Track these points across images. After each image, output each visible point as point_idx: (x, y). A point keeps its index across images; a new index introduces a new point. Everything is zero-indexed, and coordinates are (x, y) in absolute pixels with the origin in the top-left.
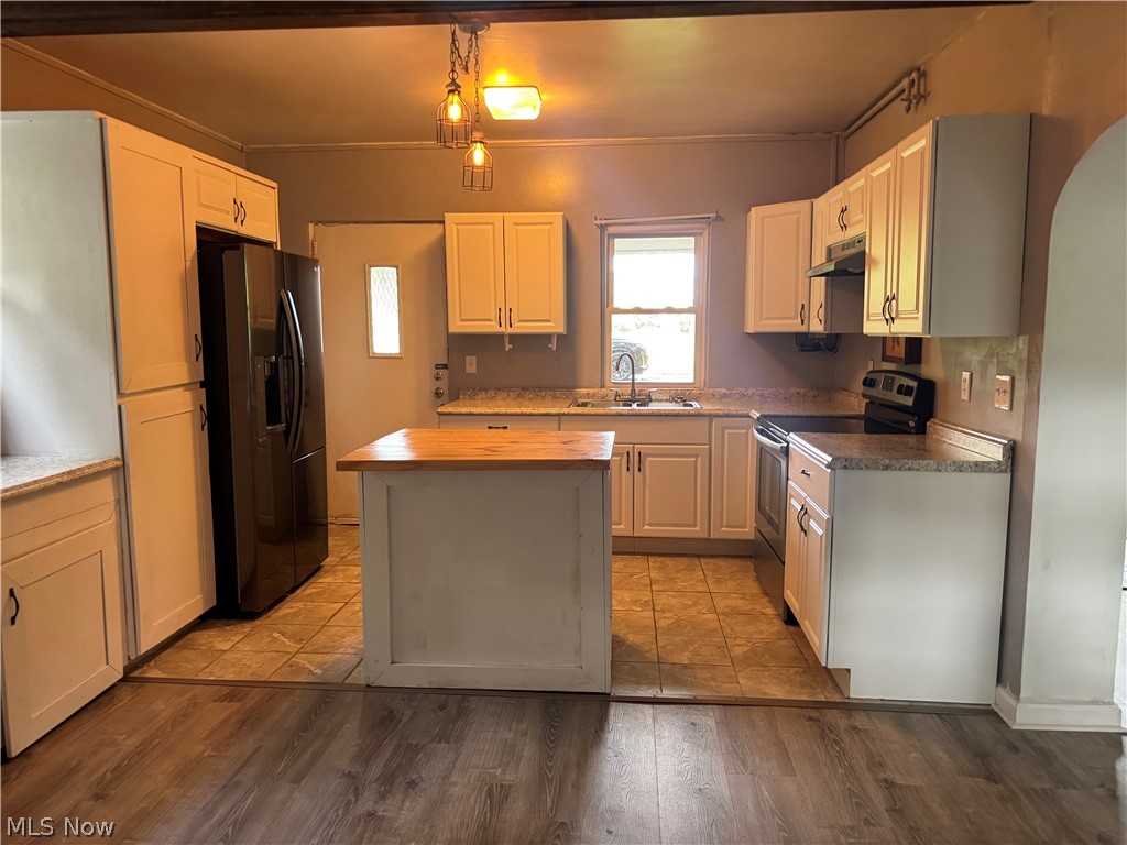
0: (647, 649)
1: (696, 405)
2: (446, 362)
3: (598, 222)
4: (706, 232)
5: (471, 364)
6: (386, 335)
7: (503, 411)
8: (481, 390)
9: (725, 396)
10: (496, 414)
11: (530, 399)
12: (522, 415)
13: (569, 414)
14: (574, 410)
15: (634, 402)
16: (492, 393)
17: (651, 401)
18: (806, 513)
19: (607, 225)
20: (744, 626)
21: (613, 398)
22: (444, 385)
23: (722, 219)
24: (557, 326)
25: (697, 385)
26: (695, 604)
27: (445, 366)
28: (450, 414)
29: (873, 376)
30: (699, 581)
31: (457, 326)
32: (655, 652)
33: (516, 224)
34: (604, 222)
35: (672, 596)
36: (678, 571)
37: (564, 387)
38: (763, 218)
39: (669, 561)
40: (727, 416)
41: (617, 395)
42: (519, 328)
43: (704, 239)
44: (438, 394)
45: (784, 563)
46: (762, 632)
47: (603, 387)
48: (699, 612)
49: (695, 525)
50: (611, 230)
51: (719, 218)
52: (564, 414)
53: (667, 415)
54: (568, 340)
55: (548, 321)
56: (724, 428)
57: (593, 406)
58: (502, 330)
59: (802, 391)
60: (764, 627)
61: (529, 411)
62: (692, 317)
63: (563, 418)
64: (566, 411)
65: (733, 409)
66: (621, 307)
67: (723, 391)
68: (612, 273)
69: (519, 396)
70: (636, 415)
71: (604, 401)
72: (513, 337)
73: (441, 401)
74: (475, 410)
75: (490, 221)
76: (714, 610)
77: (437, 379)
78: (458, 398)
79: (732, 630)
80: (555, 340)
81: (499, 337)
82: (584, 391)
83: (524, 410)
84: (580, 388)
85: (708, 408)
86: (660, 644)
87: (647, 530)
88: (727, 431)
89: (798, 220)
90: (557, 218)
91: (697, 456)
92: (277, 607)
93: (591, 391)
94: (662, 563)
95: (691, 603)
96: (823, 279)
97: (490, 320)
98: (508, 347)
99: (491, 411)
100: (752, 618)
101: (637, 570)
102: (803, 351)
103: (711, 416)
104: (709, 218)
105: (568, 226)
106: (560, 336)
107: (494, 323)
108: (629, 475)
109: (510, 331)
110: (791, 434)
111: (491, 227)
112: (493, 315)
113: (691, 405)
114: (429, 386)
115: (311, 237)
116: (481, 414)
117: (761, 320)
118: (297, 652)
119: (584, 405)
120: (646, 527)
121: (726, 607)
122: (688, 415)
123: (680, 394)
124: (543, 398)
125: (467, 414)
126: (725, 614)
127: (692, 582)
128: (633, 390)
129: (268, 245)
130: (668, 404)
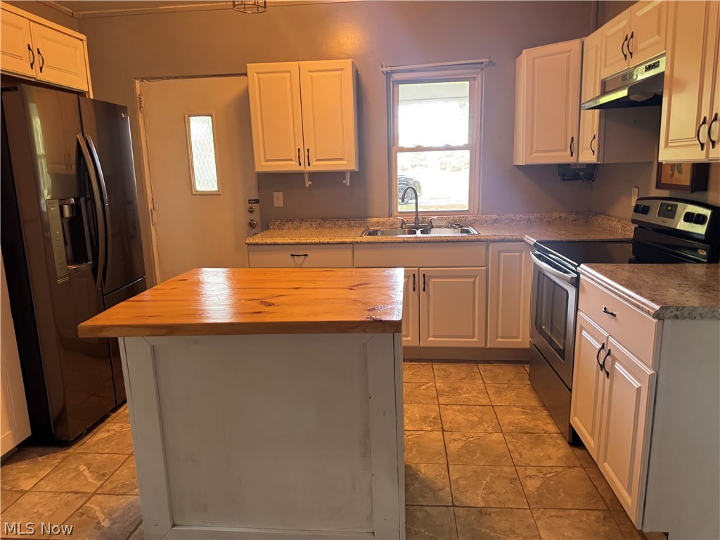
0: (440, 485)
1: (473, 231)
2: (256, 197)
3: (384, 69)
4: (480, 76)
5: (278, 200)
6: (206, 176)
7: (303, 240)
8: (287, 221)
9: (496, 221)
10: (298, 244)
11: (329, 228)
12: (319, 244)
13: (361, 243)
14: (366, 238)
15: (418, 229)
16: (296, 223)
17: (432, 227)
18: (609, 353)
19: (393, 72)
20: (531, 449)
21: (399, 225)
22: (256, 217)
23: (494, 64)
24: (348, 163)
25: (471, 212)
26: (480, 422)
27: (257, 201)
28: (257, 244)
29: (646, 203)
30: (480, 391)
31: (263, 166)
32: (448, 489)
33: (310, 71)
34: (389, 69)
35: (458, 411)
36: (460, 380)
37: (357, 217)
38: (534, 59)
39: (451, 368)
40: (503, 241)
41: (403, 223)
42: (317, 166)
43: (478, 83)
44: (252, 225)
45: (571, 390)
46: (550, 458)
47: (390, 216)
48: (486, 432)
49: (473, 337)
50: (396, 77)
51: (491, 64)
52: (357, 243)
53: (448, 241)
54: (359, 176)
55: (342, 159)
56: (500, 252)
57: (382, 234)
58: (302, 168)
59: (563, 215)
60: (551, 451)
61: (326, 240)
62: (467, 153)
63: (355, 246)
64: (359, 239)
65: (506, 234)
66: (405, 147)
67: (495, 216)
68: (397, 116)
69: (320, 225)
70: (421, 242)
71: (392, 229)
72: (313, 175)
73: (255, 231)
74: (279, 241)
75: (288, 70)
76: (499, 428)
77: (251, 212)
78: (268, 228)
79: (521, 455)
80: (348, 176)
81: (300, 175)
82: (374, 220)
83: (322, 240)
84: (372, 218)
85: (485, 233)
86: (453, 478)
87: (432, 341)
88: (503, 255)
89: (568, 58)
90: (347, 65)
91: (475, 277)
92: (96, 430)
93: (381, 220)
94: (445, 370)
95: (476, 419)
96: (597, 111)
97: (291, 160)
98: (308, 183)
99: (292, 241)
100: (537, 438)
101: (424, 380)
102: (564, 180)
103: (488, 242)
104: (482, 63)
105: (357, 74)
106: (352, 173)
107: (294, 163)
108: (415, 294)
109: (309, 169)
110: (582, 266)
111: (288, 74)
112: (294, 155)
113: (468, 232)
114: (244, 218)
115: (138, 92)
116: (284, 244)
117: (531, 154)
118: (95, 494)
119: (374, 233)
120: (430, 339)
121: (510, 424)
122: (468, 241)
123: (456, 220)
124: (340, 227)
125: (271, 244)
126: (510, 434)
127: (474, 393)
128: (417, 219)
129: (80, 94)
130: (447, 230)
